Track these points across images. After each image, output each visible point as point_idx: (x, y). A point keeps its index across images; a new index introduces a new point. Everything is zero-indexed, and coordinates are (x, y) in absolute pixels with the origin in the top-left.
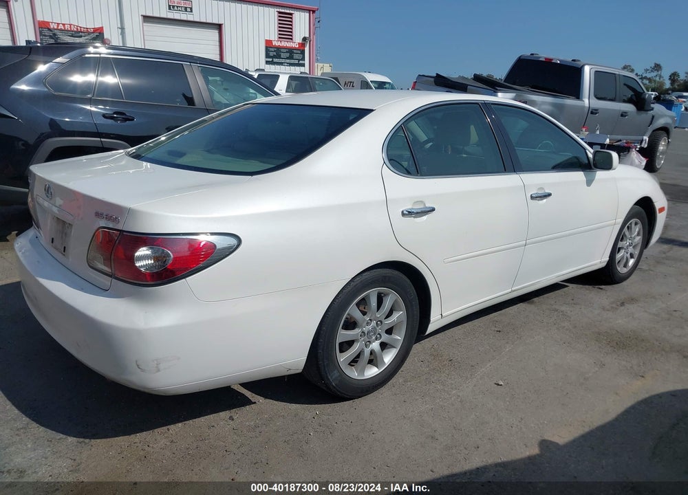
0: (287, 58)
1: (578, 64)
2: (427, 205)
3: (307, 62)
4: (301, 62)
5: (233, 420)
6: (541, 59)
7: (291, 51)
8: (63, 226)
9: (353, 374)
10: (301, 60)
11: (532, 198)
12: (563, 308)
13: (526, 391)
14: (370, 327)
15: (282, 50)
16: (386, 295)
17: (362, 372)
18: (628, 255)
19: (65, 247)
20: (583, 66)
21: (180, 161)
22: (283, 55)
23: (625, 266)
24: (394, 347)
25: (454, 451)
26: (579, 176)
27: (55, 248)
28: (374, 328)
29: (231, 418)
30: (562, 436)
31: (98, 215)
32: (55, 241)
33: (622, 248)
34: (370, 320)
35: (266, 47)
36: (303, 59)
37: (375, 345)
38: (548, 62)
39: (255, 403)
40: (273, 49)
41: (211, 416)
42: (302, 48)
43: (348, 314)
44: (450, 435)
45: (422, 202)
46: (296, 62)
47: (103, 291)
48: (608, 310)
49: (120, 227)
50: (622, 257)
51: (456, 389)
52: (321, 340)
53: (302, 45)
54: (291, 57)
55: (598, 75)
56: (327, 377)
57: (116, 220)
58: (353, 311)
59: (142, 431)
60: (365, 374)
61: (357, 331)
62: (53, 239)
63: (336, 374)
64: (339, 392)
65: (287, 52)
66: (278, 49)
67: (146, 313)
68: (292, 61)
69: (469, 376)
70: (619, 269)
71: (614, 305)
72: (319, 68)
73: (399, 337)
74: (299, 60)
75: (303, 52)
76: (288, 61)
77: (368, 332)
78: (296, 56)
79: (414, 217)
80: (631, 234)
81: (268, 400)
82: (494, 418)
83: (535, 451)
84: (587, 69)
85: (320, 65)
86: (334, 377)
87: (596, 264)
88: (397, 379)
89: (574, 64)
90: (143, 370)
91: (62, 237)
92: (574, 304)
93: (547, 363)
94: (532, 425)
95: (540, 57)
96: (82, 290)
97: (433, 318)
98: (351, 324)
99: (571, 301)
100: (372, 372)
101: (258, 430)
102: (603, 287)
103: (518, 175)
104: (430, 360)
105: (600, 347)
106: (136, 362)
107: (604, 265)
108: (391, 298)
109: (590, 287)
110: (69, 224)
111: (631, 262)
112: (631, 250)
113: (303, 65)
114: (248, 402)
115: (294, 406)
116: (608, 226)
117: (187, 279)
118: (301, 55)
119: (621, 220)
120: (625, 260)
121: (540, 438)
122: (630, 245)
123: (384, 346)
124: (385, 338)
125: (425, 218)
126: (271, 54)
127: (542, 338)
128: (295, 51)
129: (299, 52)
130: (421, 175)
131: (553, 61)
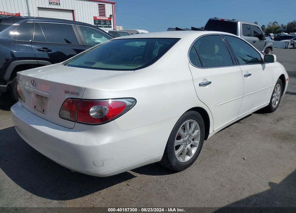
0: (104, 24)
1: (236, 21)
2: (208, 81)
3: (112, 26)
4: (110, 26)
5: (129, 185)
6: (219, 20)
7: (105, 21)
8: (42, 99)
9: (181, 160)
10: (110, 25)
11: (245, 76)
12: (254, 124)
13: (254, 161)
14: (186, 138)
15: (101, 21)
16: (193, 123)
17: (184, 159)
18: (276, 100)
19: (43, 110)
20: (237, 22)
21: (93, 66)
22: (102, 23)
23: (275, 105)
24: (196, 147)
25: (234, 191)
26: (259, 66)
27: (37, 111)
28: (188, 138)
29: (128, 185)
30: (278, 180)
31: (67, 92)
32: (36, 107)
33: (274, 97)
34: (186, 135)
35: (94, 20)
36: (111, 24)
37: (189, 146)
38: (222, 21)
39: (136, 176)
40: (97, 21)
41: (118, 185)
42: (110, 20)
43: (179, 133)
44: (229, 184)
45: (206, 79)
46: (108, 26)
47: (70, 129)
48: (273, 124)
49: (80, 97)
50: (274, 101)
51: (223, 163)
52: (169, 145)
53: (110, 18)
54: (105, 24)
55: (244, 25)
56: (172, 163)
57: (77, 94)
58: (180, 131)
59: (88, 194)
60: (185, 160)
61: (182, 140)
62: (35, 106)
63: (175, 160)
64: (176, 168)
65: (103, 22)
66: (100, 21)
67: (97, 138)
68: (106, 26)
69: (227, 157)
70: (273, 106)
71: (275, 122)
72: (118, 28)
73: (197, 142)
74: (109, 25)
75: (110, 22)
76: (104, 25)
77: (186, 141)
78: (107, 23)
79: (204, 86)
80: (277, 90)
81: (142, 175)
82: (246, 175)
83: (268, 188)
84: (239, 23)
85: (118, 27)
86: (174, 162)
87: (265, 104)
88: (197, 161)
89: (233, 21)
90: (96, 166)
91: (41, 105)
92: (258, 122)
93: (257, 148)
94: (263, 177)
95: (219, 19)
96: (58, 129)
97: (210, 132)
98: (179, 138)
99: (257, 121)
100: (188, 158)
101: (142, 189)
102: (267, 114)
103: (238, 66)
104: (207, 151)
105: (277, 140)
106: (93, 162)
107: (268, 104)
108: (195, 124)
109: (262, 114)
110: (45, 97)
111: (277, 102)
112: (277, 97)
113: (111, 27)
114: (133, 177)
115: (155, 177)
116: (270, 87)
117: (115, 120)
118: (110, 23)
119: (274, 85)
120: (275, 102)
121: (268, 182)
122: (276, 96)
123: (192, 146)
124: (192, 142)
125: (208, 86)
126: (97, 23)
127: (251, 138)
128: (107, 21)
129: (109, 21)
130: (204, 67)
131: (224, 20)
